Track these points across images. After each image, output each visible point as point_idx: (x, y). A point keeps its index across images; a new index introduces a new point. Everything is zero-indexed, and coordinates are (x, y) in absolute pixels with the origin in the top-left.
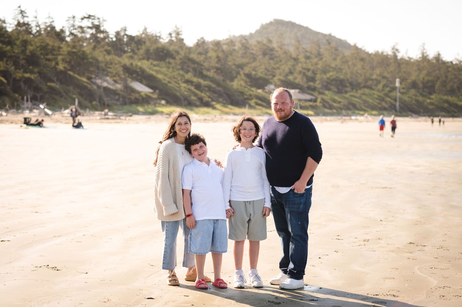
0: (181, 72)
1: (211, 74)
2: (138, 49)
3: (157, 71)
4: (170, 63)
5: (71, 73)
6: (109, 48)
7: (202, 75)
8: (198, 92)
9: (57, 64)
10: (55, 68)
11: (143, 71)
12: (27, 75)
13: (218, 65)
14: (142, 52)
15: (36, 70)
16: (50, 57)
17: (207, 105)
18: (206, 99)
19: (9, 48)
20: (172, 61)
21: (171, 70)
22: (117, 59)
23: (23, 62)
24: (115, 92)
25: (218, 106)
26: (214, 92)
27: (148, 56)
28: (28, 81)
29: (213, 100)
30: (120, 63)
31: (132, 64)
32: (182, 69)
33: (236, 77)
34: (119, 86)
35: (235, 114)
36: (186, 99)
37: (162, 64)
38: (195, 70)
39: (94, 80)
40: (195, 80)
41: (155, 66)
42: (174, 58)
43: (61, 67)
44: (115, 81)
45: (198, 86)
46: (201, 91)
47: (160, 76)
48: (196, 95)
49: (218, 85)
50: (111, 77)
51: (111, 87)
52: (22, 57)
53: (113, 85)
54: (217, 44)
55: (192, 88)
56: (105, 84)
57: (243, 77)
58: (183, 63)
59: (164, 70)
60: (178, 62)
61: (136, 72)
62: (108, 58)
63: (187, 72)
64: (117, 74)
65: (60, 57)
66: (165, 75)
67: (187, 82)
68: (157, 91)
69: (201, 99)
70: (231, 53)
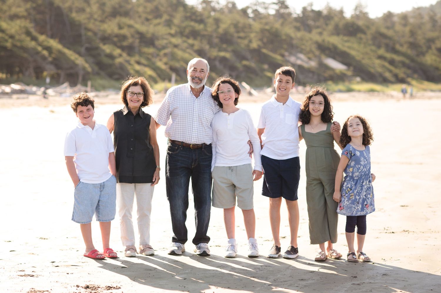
0: (373, 48)
1: (404, 49)
2: (327, 24)
3: (349, 47)
4: (361, 39)
5: (264, 51)
6: (298, 24)
7: (394, 51)
8: (392, 68)
9: (250, 41)
10: (248, 46)
11: (335, 47)
12: (222, 54)
13: (411, 40)
14: (331, 27)
15: (230, 48)
16: (242, 35)
17: (402, 81)
18: (401, 75)
19: (201, 26)
20: (363, 36)
21: (362, 46)
22: (307, 35)
23: (216, 41)
24: (309, 71)
25: (414, 82)
26: (409, 67)
27: (337, 31)
28: (223, 60)
29: (408, 76)
30: (311, 39)
31: (323, 41)
32: (374, 44)
33: (427, 52)
34: (313, 64)
35: (432, 91)
36: (381, 75)
37: (352, 39)
38: (387, 46)
39: (287, 58)
40: (389, 55)
41: (346, 41)
42: (364, 33)
43: (255, 45)
44: (310, 59)
45: (392, 62)
46: (396, 67)
47: (353, 53)
48: (390, 71)
49: (412, 60)
50: (305, 54)
51: (306, 65)
52: (215, 35)
53: (307, 63)
54: (404, 17)
55: (387, 64)
56: (299, 62)
57: (435, 51)
58: (374, 38)
59: (355, 46)
60: (369, 37)
61: (328, 49)
62: (299, 34)
63: (379, 47)
64: (311, 51)
65: (252, 35)
66: (358, 51)
67: (380, 57)
68: (352, 68)
69: (396, 76)
70: (420, 26)
